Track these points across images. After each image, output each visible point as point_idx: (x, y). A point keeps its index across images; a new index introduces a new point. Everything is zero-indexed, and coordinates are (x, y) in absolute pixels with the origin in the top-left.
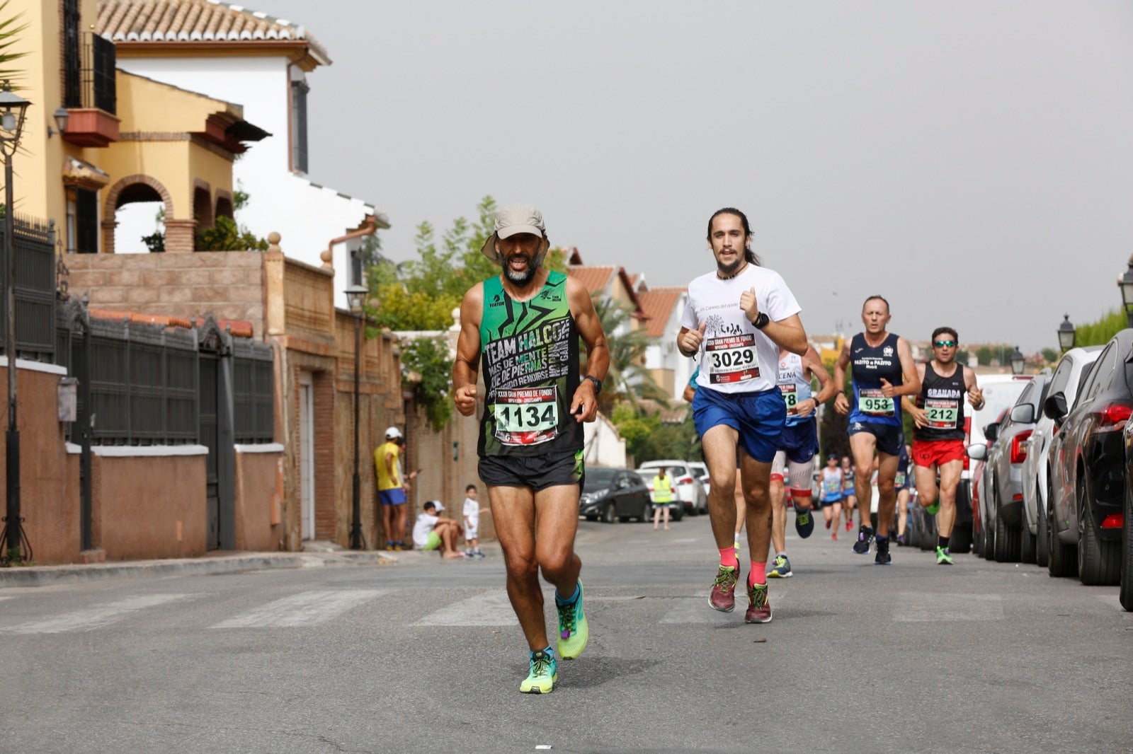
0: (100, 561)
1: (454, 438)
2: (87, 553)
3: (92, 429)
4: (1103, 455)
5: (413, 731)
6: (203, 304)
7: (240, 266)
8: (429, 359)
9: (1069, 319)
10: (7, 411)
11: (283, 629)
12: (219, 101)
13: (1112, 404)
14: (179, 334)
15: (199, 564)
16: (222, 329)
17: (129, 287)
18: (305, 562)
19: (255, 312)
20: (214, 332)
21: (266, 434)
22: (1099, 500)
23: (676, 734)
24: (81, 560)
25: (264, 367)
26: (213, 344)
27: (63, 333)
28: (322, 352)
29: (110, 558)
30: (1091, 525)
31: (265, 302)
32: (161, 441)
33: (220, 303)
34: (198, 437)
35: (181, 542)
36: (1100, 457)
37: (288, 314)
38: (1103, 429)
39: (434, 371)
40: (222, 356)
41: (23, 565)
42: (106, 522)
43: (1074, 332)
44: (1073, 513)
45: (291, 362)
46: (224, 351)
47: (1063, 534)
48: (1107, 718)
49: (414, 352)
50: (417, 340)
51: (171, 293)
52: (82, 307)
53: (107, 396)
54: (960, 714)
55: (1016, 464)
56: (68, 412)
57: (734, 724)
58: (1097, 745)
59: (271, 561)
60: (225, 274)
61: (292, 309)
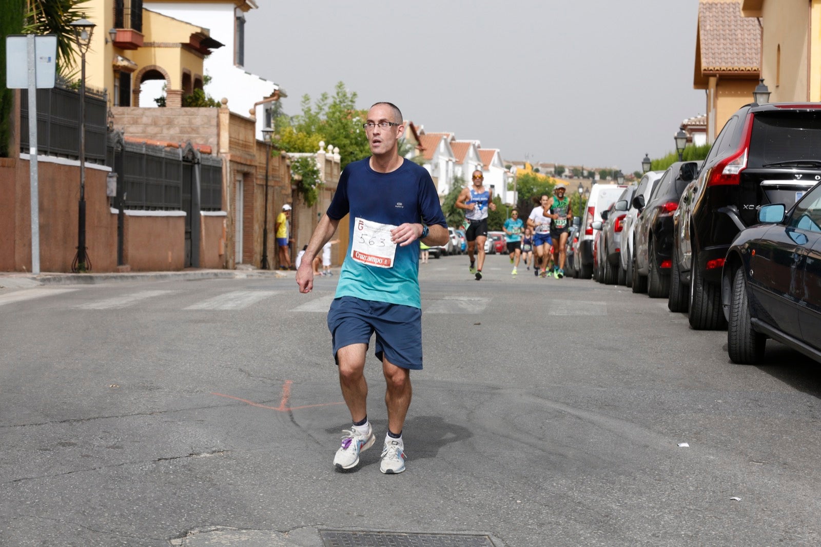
0: (127, 272)
1: (318, 211)
2: (121, 267)
3: (124, 201)
4: (662, 229)
5: (289, 368)
6: (185, 135)
7: (206, 116)
8: (306, 168)
9: (649, 156)
10: (79, 190)
11: (222, 311)
12: (197, 27)
13: (668, 202)
14: (172, 151)
15: (180, 275)
16: (195, 149)
17: (146, 125)
18: (237, 275)
19: (213, 140)
20: (191, 150)
21: (218, 206)
22: (660, 253)
23: (430, 372)
24: (118, 271)
25: (218, 170)
27: (110, 149)
28: (248, 163)
29: (132, 270)
30: (655, 266)
31: (218, 135)
32: (161, 208)
33: (195, 135)
34: (181, 205)
35: (170, 263)
36: (661, 230)
37: (230, 142)
38: (663, 215)
39: (308, 175)
40: (195, 164)
41: (86, 273)
42: (131, 251)
43: (650, 163)
44: (646, 259)
45: (232, 168)
46: (196, 161)
47: (640, 270)
48: (659, 368)
49: (298, 164)
50: (300, 158)
51: (168, 129)
52: (121, 135)
53: (133, 183)
54: (582, 365)
55: (617, 233)
56: (112, 191)
57: (461, 368)
58: (652, 382)
60: (197, 120)
61: (232, 139)
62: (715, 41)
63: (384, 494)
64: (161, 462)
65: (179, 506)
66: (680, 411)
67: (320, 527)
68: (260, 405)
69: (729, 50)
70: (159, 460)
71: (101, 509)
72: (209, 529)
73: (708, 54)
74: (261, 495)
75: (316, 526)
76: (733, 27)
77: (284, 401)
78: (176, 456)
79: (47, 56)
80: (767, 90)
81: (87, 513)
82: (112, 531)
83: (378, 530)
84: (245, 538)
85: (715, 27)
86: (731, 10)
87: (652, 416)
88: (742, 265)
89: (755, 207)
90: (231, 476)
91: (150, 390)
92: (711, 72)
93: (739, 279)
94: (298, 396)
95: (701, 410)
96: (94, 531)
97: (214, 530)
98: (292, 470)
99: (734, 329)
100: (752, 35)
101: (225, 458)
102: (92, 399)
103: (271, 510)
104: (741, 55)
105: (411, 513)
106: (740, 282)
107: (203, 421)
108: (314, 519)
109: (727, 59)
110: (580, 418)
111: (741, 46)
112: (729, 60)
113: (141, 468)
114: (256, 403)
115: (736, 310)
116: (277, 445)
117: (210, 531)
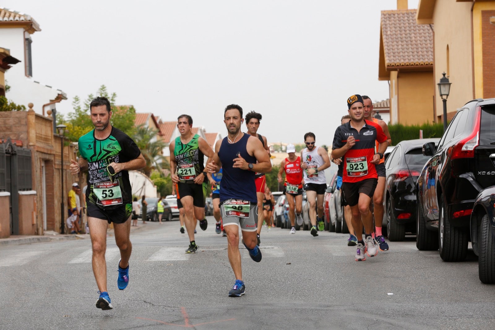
4: (397, 190)
7: (17, 117)
13: (400, 170)
16: (14, 144)
19: (23, 136)
21: (30, 188)
22: (397, 208)
25: (28, 159)
26: (10, 150)
28: (49, 152)
30: (393, 218)
31: (28, 132)
33: (9, 133)
34: (6, 189)
35: (1, 232)
36: (396, 192)
37: (37, 137)
38: (398, 180)
40: (13, 155)
45: (38, 157)
46: (14, 153)
48: (432, 289)
54: (378, 288)
59: (40, 239)
60: (11, 121)
61: (38, 135)
62: (395, 43)
66: (457, 317)
68: (172, 324)
69: (406, 50)
73: (390, 53)
76: (408, 32)
80: (448, 82)
85: (394, 32)
86: (406, 18)
87: (439, 321)
88: (486, 214)
89: (486, 173)
91: (92, 317)
92: (393, 67)
93: (484, 224)
94: (194, 316)
95: (472, 316)
99: (483, 259)
100: (423, 38)
102: (56, 326)
104: (415, 53)
106: (485, 226)
109: (405, 56)
110: (391, 324)
111: (415, 46)
112: (407, 57)
114: (168, 323)
115: (484, 246)
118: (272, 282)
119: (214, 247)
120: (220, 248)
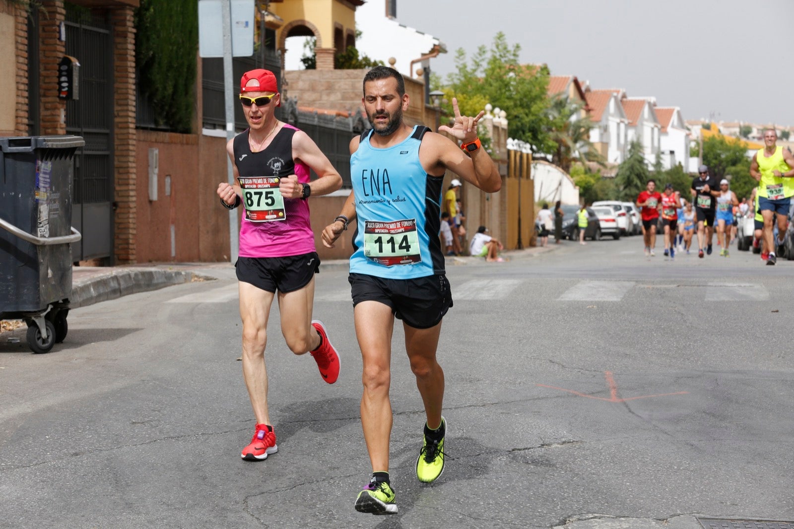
5: (600, 358)
6: (349, 102)
14: (343, 121)
17: (303, 91)
20: (361, 120)
23: (751, 362)
26: (360, 128)
51: (328, 95)
52: (294, 105)
63: (751, 483)
64: (516, 452)
65: (549, 494)
67: (697, 515)
68: (590, 397)
70: (513, 450)
71: (475, 497)
72: (587, 516)
74: (628, 484)
75: (693, 514)
77: (613, 392)
78: (529, 447)
79: (244, 20)
81: (463, 502)
82: (492, 518)
83: (757, 519)
84: (625, 525)
90: (590, 466)
91: (471, 382)
94: (626, 386)
96: (475, 519)
97: (592, 518)
98: (651, 459)
101: (578, 448)
103: (642, 499)
105: (785, 502)
107: (539, 412)
108: (689, 508)
113: (499, 458)
114: (585, 394)
116: (626, 435)
117: (589, 519)
118: (747, 339)
119: (660, 283)
120: (670, 284)
